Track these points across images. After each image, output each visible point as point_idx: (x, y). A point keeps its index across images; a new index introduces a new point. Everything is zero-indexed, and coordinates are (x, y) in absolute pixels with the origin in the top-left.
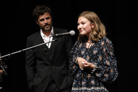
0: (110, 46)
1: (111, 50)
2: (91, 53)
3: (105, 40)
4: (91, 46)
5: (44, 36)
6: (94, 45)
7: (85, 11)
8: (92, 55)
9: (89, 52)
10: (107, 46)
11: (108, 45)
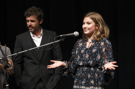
0: (109, 47)
1: (110, 51)
2: (90, 52)
3: (105, 41)
4: (91, 46)
5: (33, 36)
6: (94, 45)
7: (92, 12)
8: (91, 53)
9: (89, 51)
10: (106, 46)
11: (108, 46)
